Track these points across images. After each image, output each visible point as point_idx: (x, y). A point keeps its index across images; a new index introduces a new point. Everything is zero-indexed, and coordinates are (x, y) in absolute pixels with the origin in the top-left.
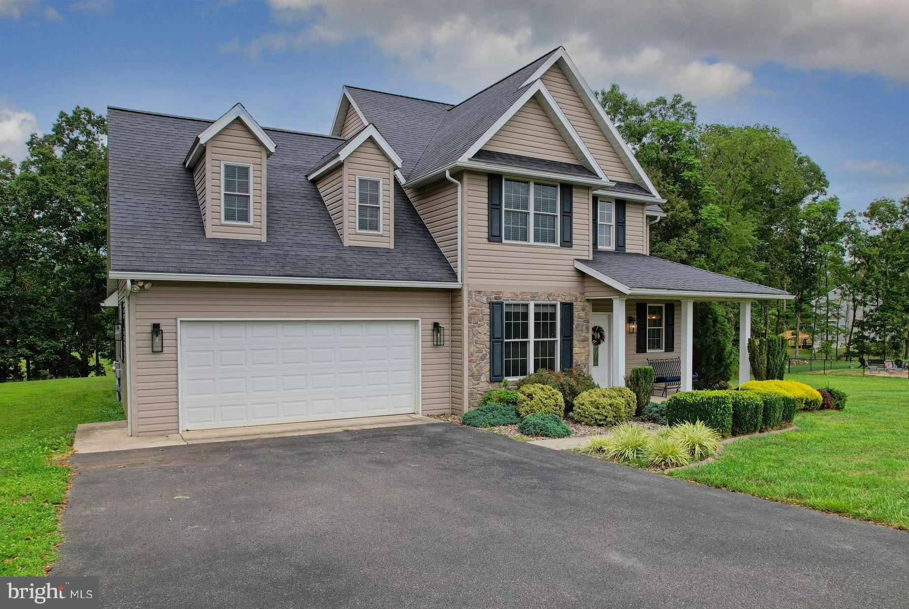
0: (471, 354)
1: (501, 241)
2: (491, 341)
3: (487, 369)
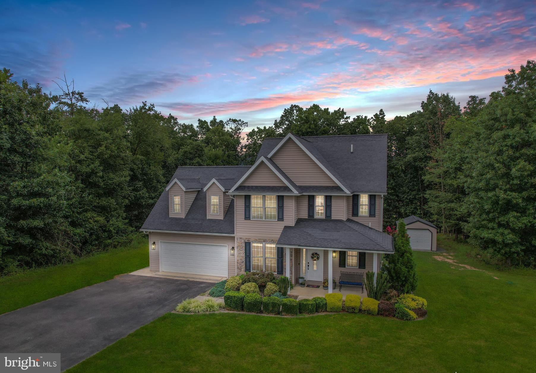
0: (238, 261)
1: (250, 219)
2: (245, 256)
3: (244, 266)
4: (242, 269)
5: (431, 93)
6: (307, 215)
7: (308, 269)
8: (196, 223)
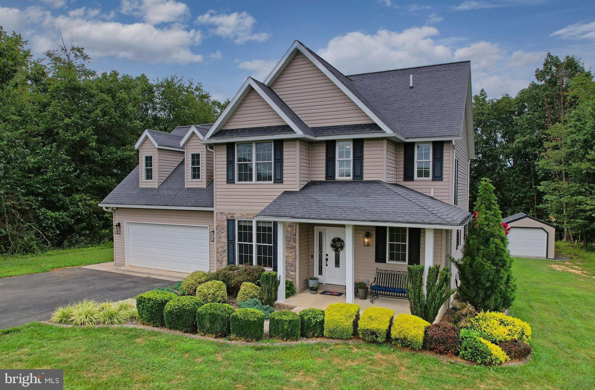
0: (218, 249)
1: (234, 183)
2: (227, 242)
3: (226, 258)
4: (223, 262)
5: (550, 56)
6: (324, 176)
7: (327, 265)
8: (170, 193)
